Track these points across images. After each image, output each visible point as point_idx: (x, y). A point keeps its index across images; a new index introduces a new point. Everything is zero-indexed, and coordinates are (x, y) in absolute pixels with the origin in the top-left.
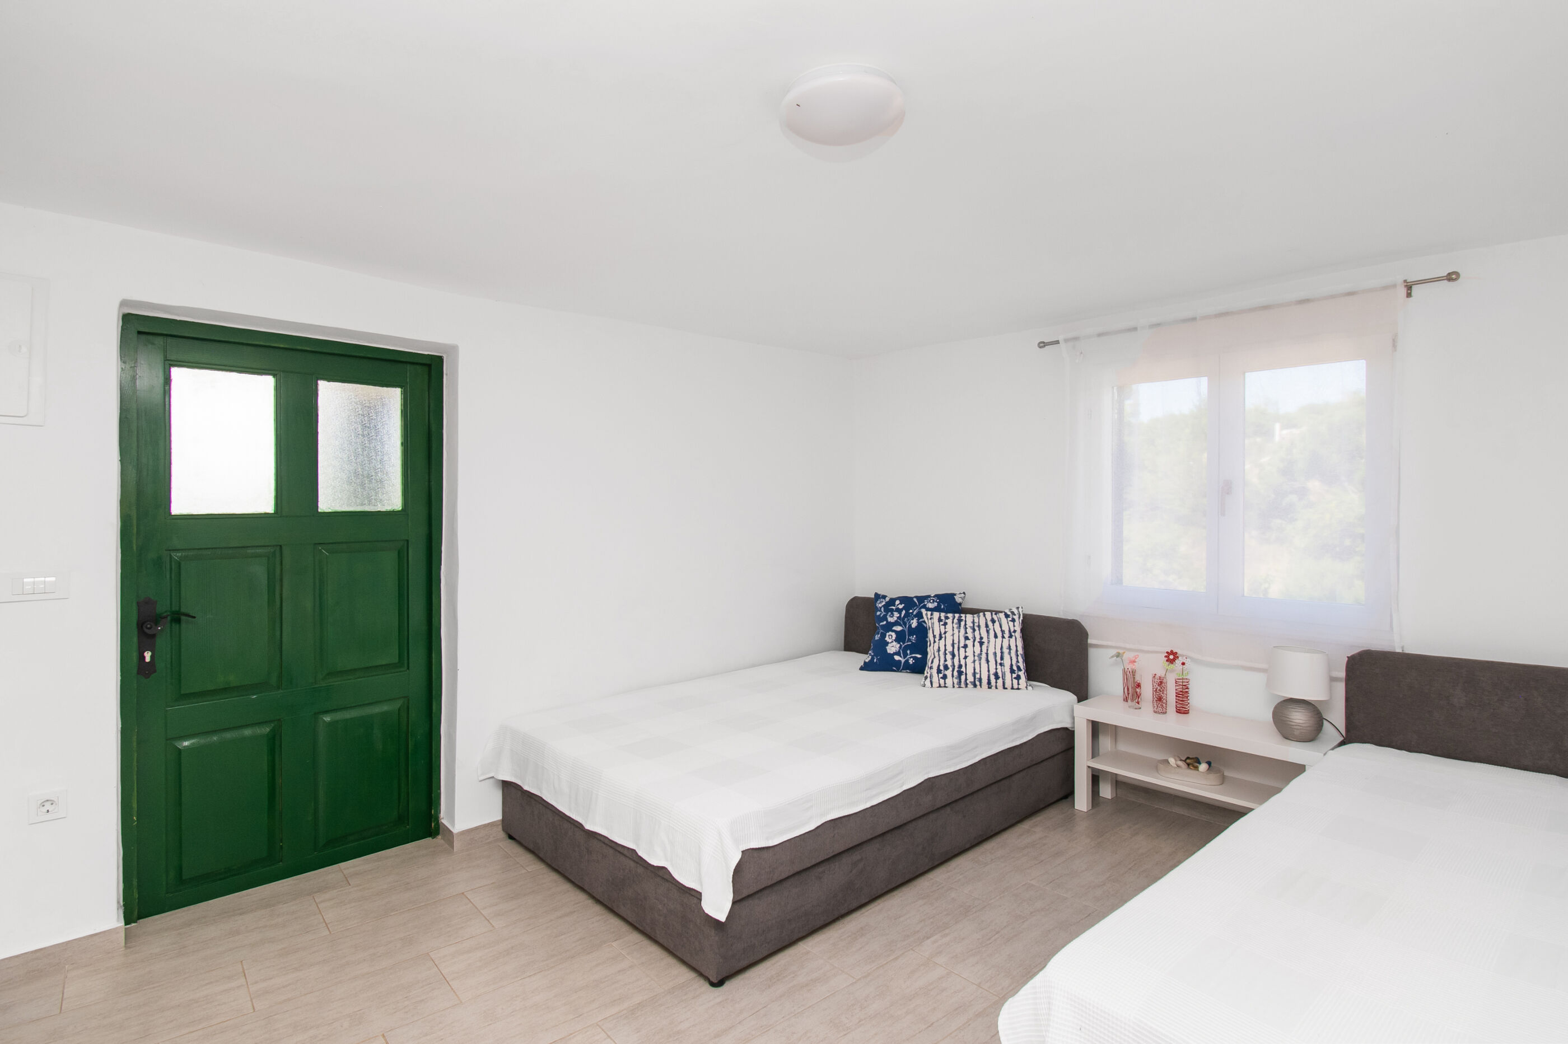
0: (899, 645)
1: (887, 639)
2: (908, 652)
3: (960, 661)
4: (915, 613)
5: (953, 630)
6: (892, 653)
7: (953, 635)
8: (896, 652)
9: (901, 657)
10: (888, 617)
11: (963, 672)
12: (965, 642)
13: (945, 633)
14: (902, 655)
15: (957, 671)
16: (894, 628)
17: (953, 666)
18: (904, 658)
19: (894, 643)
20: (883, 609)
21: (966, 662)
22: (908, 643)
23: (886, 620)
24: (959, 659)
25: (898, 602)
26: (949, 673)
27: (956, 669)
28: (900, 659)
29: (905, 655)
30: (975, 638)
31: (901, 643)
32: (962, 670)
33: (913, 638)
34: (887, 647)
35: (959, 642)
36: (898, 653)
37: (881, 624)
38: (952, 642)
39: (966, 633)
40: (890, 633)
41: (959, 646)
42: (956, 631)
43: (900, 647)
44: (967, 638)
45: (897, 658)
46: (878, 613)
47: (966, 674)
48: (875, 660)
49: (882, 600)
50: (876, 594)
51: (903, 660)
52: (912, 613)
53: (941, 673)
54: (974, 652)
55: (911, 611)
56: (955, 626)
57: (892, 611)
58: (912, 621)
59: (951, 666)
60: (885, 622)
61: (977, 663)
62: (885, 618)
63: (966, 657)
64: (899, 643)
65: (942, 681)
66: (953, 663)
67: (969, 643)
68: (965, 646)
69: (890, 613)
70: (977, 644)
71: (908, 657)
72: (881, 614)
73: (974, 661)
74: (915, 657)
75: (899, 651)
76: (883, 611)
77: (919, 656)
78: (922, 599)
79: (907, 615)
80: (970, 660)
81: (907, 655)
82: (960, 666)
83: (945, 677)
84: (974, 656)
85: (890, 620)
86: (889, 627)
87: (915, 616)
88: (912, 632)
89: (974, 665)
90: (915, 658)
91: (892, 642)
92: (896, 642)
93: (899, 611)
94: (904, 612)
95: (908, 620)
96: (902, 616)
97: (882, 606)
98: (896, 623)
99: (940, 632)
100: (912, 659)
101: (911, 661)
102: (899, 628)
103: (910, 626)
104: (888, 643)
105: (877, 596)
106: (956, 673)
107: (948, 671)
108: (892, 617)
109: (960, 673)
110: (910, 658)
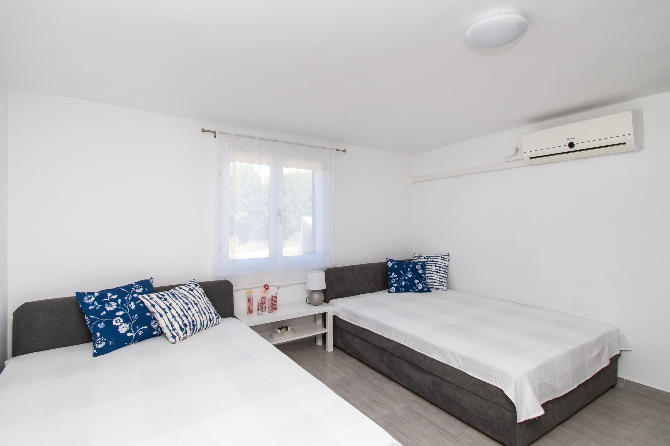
0: (128, 325)
1: (114, 323)
2: (137, 327)
3: (192, 319)
4: (130, 298)
5: (175, 302)
6: (124, 332)
7: (177, 304)
8: (128, 331)
9: (132, 333)
10: (106, 307)
11: (195, 324)
12: (187, 306)
13: (171, 305)
14: (133, 331)
15: (193, 325)
16: (117, 314)
17: (190, 323)
18: (135, 333)
19: (124, 325)
20: (96, 303)
21: (195, 318)
22: (134, 321)
23: (105, 310)
24: (191, 317)
25: (109, 294)
26: (188, 328)
27: (192, 324)
28: (132, 334)
29: (135, 330)
30: (191, 302)
31: (130, 323)
32: (194, 323)
33: (136, 316)
34: (118, 330)
35: (184, 307)
36: (129, 331)
37: (102, 314)
38: (180, 309)
39: (184, 301)
40: (117, 318)
41: (186, 310)
42: (177, 301)
43: (130, 326)
44: (187, 304)
45: (129, 335)
46: (91, 307)
47: (197, 325)
48: (110, 343)
49: (89, 296)
50: (77, 293)
51: (134, 335)
52: (128, 299)
53: (184, 330)
54: (196, 311)
55: (126, 298)
56: (174, 299)
57: (107, 302)
58: (130, 305)
59: (188, 323)
60: (104, 313)
61: (200, 316)
62: (104, 309)
63: (193, 315)
64: (128, 323)
65: (185, 335)
66: (188, 321)
67: (190, 306)
68: (189, 309)
69: (107, 304)
70: (195, 306)
71: (138, 331)
72: (95, 307)
73: (199, 316)
74: (144, 329)
75: (130, 329)
76: (97, 304)
77: (146, 327)
78: (129, 287)
79: (123, 302)
80: (196, 316)
81: (137, 329)
82: (193, 322)
83: (186, 332)
84: (197, 313)
85: (108, 309)
86: (112, 315)
87: (132, 300)
88: (133, 312)
89: (200, 318)
90: (142, 330)
91: (122, 324)
92: (125, 323)
93: (115, 300)
94: (119, 301)
95: (127, 305)
96: (120, 303)
97: (94, 301)
98: (117, 310)
99: (166, 305)
100: (141, 331)
101: (140, 334)
102: (121, 313)
103: (130, 309)
104: (118, 326)
105: (80, 296)
106: (192, 327)
107: (187, 327)
108: (110, 307)
109: (194, 326)
110: (140, 331)
